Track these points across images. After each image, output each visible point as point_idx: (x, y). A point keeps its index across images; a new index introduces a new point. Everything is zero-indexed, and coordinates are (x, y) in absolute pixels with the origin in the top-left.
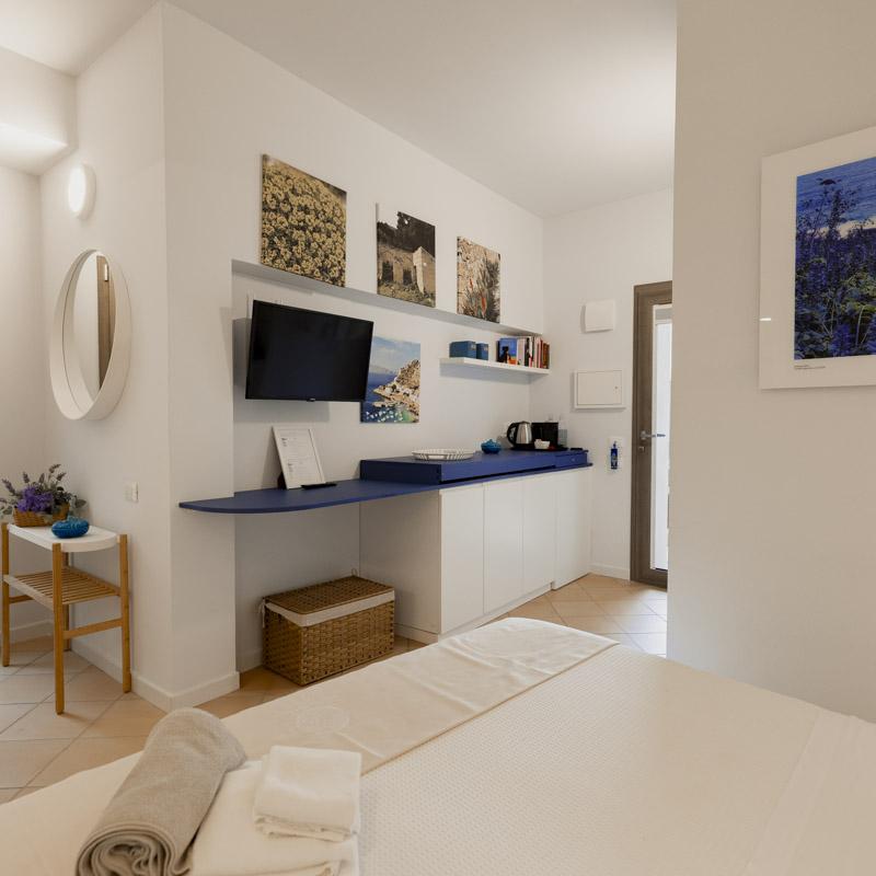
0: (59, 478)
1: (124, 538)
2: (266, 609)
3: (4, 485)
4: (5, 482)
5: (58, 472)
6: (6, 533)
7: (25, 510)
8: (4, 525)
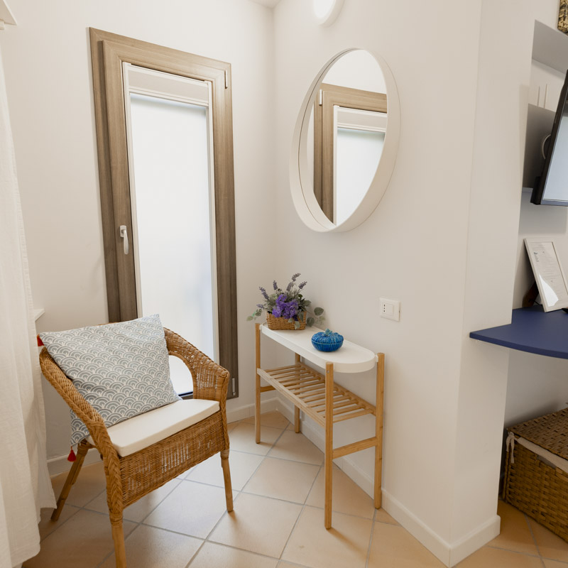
0: (301, 287)
1: (382, 357)
2: (516, 442)
3: (261, 292)
4: (262, 290)
5: (299, 281)
6: (258, 332)
7: (278, 316)
8: (257, 326)
